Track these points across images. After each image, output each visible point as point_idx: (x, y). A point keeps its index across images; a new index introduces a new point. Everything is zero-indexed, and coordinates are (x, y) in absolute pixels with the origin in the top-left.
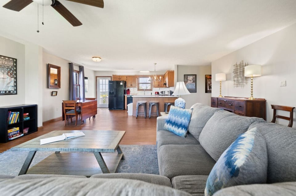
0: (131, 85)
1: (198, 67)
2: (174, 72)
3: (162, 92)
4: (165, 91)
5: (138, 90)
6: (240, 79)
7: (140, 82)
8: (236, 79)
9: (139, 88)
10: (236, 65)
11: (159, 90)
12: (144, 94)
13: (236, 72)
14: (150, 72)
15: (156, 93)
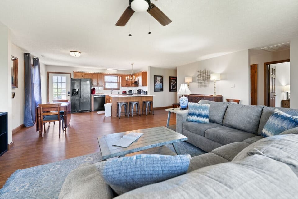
0: (98, 84)
1: (164, 70)
2: (147, 72)
3: (130, 91)
4: (133, 90)
5: (104, 90)
6: (203, 81)
7: (106, 81)
8: (200, 81)
9: (105, 87)
10: (200, 71)
11: (127, 89)
12: (112, 93)
13: (200, 76)
14: (118, 70)
15: (123, 92)
